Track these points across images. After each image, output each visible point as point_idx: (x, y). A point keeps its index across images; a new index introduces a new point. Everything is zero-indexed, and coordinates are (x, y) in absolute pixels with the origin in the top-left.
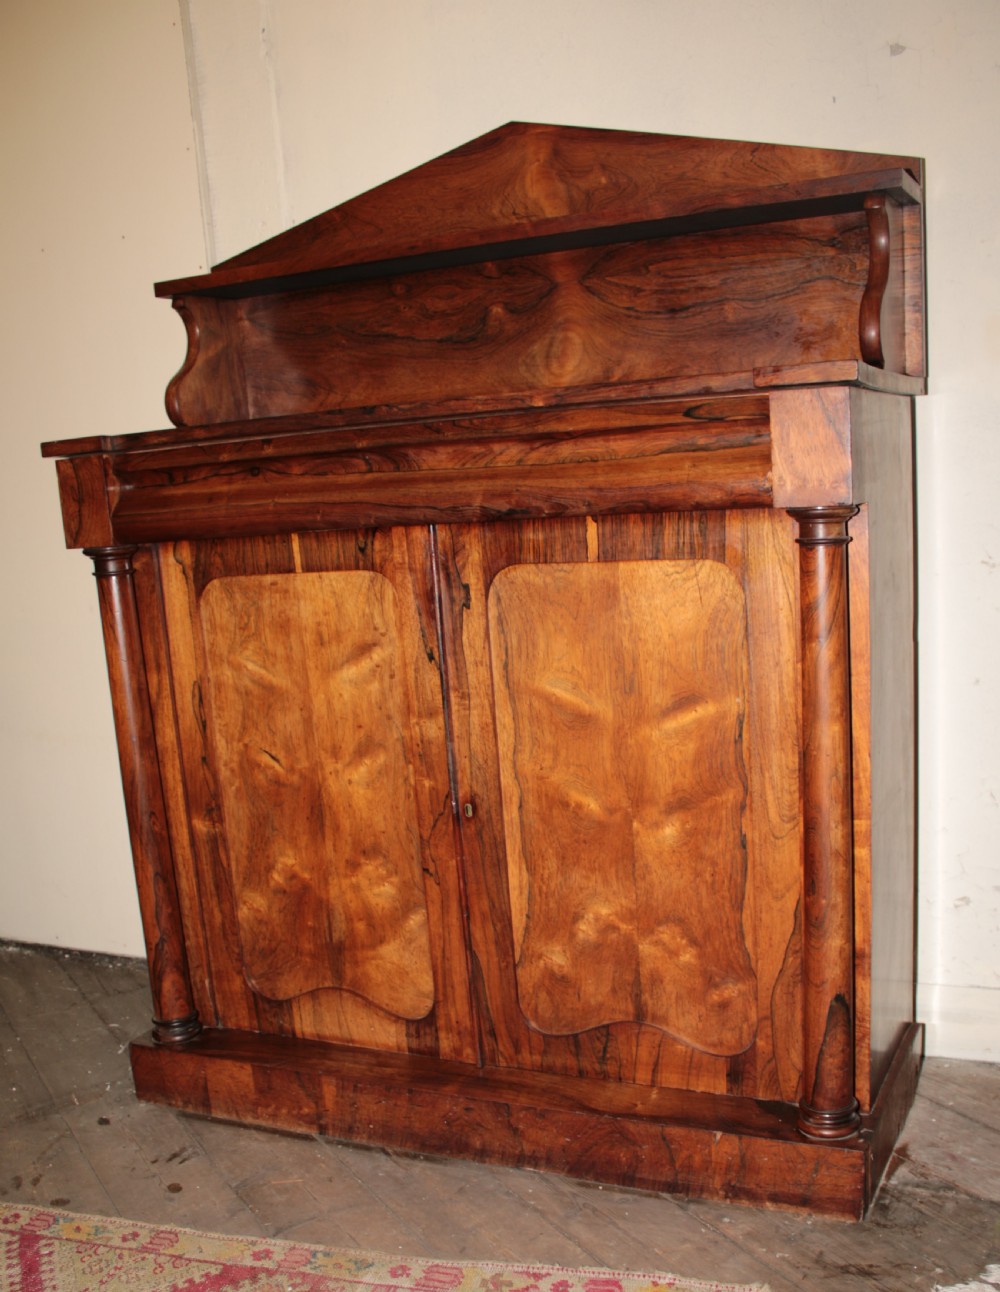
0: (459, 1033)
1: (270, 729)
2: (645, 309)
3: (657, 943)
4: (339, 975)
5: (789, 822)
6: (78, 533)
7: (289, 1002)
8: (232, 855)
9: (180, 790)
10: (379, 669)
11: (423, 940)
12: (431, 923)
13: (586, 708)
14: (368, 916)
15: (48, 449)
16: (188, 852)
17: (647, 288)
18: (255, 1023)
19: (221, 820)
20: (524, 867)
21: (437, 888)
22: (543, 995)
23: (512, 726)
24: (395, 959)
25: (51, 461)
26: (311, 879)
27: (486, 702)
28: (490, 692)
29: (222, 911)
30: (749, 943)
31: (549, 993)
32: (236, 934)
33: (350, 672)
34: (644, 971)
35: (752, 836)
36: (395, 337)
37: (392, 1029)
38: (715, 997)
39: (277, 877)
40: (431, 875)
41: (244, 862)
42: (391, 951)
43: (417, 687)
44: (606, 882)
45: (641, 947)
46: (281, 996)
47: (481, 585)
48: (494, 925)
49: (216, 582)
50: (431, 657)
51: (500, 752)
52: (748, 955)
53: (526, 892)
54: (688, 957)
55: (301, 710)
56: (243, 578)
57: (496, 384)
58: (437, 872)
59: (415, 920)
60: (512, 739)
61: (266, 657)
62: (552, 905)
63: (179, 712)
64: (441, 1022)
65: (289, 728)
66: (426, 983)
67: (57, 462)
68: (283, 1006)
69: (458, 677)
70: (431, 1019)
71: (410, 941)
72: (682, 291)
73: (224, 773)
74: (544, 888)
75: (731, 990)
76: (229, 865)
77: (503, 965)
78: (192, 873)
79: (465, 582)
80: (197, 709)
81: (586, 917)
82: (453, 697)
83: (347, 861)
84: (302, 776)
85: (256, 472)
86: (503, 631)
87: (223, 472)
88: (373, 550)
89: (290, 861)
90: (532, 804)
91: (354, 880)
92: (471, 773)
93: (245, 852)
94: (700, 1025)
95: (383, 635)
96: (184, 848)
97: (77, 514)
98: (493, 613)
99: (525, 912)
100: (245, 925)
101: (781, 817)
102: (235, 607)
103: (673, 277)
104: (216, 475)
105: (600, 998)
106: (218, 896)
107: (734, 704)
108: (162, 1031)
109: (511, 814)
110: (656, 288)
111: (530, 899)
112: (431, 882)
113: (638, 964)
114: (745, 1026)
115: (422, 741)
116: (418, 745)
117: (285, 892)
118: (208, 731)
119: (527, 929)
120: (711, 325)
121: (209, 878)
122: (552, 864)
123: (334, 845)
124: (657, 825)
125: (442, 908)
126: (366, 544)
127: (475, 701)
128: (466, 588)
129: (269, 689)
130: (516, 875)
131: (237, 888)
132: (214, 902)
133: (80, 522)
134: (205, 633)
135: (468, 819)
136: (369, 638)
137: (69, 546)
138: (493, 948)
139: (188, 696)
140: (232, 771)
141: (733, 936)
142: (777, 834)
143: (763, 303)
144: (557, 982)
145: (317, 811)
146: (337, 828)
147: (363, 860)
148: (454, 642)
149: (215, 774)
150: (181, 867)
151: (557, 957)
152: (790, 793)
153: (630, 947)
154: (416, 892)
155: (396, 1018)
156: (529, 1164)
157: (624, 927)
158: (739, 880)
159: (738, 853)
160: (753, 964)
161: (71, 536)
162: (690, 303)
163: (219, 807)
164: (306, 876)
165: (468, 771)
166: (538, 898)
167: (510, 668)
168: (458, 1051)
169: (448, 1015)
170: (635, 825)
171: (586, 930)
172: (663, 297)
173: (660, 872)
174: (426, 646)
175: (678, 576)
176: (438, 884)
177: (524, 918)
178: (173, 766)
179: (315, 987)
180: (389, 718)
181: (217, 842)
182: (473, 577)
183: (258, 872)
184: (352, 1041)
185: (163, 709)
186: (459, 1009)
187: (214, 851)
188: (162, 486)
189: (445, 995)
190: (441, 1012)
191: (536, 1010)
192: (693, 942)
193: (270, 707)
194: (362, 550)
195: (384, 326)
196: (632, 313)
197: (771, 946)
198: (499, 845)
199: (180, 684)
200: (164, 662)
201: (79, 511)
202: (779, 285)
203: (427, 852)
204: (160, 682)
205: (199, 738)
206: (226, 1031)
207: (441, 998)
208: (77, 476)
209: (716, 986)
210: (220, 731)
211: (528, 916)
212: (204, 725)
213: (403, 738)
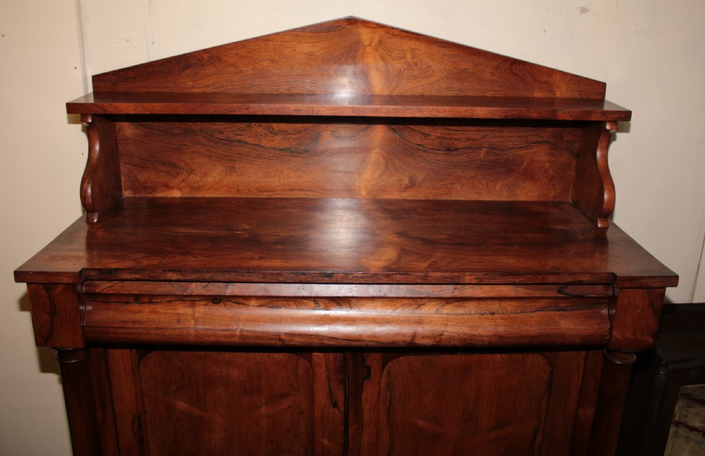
2: (431, 147)
10: (290, 409)
13: (440, 431)
17: (434, 134)
23: (388, 441)
27: (373, 430)
28: (376, 425)
33: (267, 410)
36: (246, 143)
47: (379, 367)
50: (335, 405)
61: (197, 400)
65: (213, 442)
67: (28, 285)
69: (356, 418)
72: (456, 139)
79: (368, 365)
82: (351, 428)
85: (217, 301)
86: (389, 390)
95: (296, 390)
97: (48, 322)
98: (384, 381)
102: (171, 368)
103: (451, 130)
104: (180, 300)
107: (532, 425)
110: (439, 135)
120: (472, 161)
127: (366, 430)
128: (369, 368)
129: (199, 420)
134: (144, 383)
136: (285, 391)
143: (506, 152)
148: (355, 397)
162: (460, 146)
167: (391, 411)
172: (443, 141)
174: (331, 399)
175: (511, 360)
180: (296, 436)
182: (374, 362)
188: (129, 303)
193: (198, 429)
196: (421, 148)
202: (517, 143)
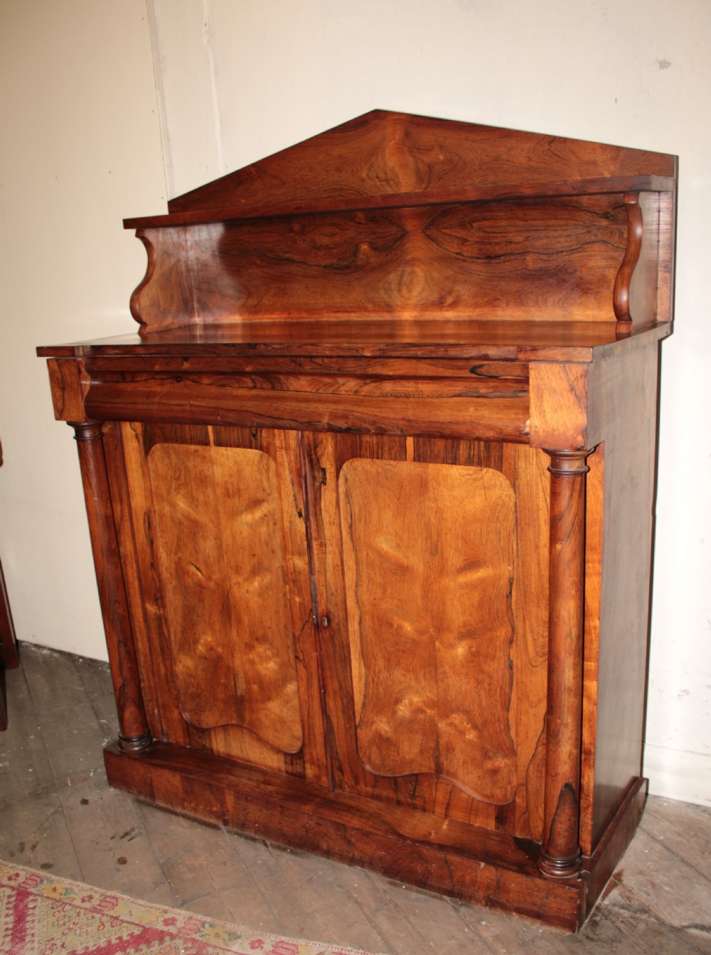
0: (319, 766)
1: (195, 550)
2: (469, 254)
3: (451, 724)
4: (241, 717)
5: (541, 657)
6: (62, 410)
7: (209, 730)
8: (171, 629)
9: (136, 584)
10: (266, 518)
11: (296, 702)
12: (301, 692)
13: (405, 562)
14: (260, 680)
15: (41, 351)
16: (142, 624)
17: (471, 239)
18: (187, 740)
19: (164, 607)
20: (362, 663)
21: (303, 669)
22: (374, 749)
23: (355, 567)
24: (278, 712)
25: (44, 359)
26: (223, 652)
27: (337, 550)
28: (339, 543)
29: (165, 666)
30: (513, 733)
31: (378, 748)
32: (174, 682)
33: (248, 518)
34: (442, 742)
35: (517, 663)
36: (293, 261)
37: (275, 757)
38: (489, 765)
39: (201, 648)
40: (301, 661)
41: (179, 635)
42: (274, 706)
43: (291, 533)
44: (417, 679)
45: (440, 725)
46: (204, 726)
47: (333, 470)
48: (342, 699)
49: (158, 446)
50: (300, 515)
51: (347, 585)
52: (512, 741)
53: (363, 679)
54: (471, 736)
55: (216, 539)
56: (176, 445)
57: (363, 301)
58: (304, 659)
59: (291, 688)
60: (355, 577)
61: (193, 500)
62: (381, 690)
63: (136, 531)
64: (307, 757)
65: (207, 550)
66: (297, 730)
67: (48, 360)
68: (205, 732)
69: (318, 531)
70: (300, 755)
71: (287, 702)
72: (496, 244)
73: (166, 575)
74: (376, 679)
75: (500, 762)
76: (169, 636)
77: (348, 726)
78: (145, 640)
79: (323, 466)
80: (147, 531)
81: (403, 701)
82: (315, 544)
83: (246, 644)
84: (217, 584)
85: (179, 379)
86: (349, 502)
87: (157, 377)
88: (261, 436)
89: (209, 639)
90: (368, 622)
91: (251, 656)
92: (327, 597)
93: (179, 628)
94: (479, 782)
95: (269, 495)
96: (140, 622)
97: (61, 397)
98: (342, 489)
99: (363, 693)
100: (181, 677)
101: (537, 652)
102: (171, 464)
103: (489, 233)
104: (153, 378)
105: (412, 756)
106: (163, 655)
107: (506, 570)
108: (124, 743)
109: (354, 627)
110: (477, 240)
111: (366, 685)
112: (300, 666)
113: (438, 737)
114: (509, 787)
115: (294, 571)
116: (292, 574)
117: (206, 658)
118: (154, 546)
119: (364, 704)
120: (516, 270)
121: (156, 643)
122: (381, 663)
123: (238, 632)
124: (452, 646)
125: (308, 683)
126: (256, 431)
127: (329, 549)
128: (324, 470)
129: (195, 523)
130: (357, 668)
131: (175, 652)
132: (160, 659)
133: (64, 403)
134: (152, 480)
135: (325, 628)
136: (260, 495)
137: (57, 419)
138: (340, 714)
139: (141, 521)
140: (171, 574)
141: (502, 727)
142: (534, 664)
143: (554, 257)
144: (383, 742)
145: (227, 609)
146: (239, 621)
147: (256, 644)
148: (315, 506)
149: (159, 575)
150: (138, 635)
151: (384, 726)
152: (543, 637)
153: (433, 724)
154: (291, 670)
155: (278, 751)
156: (358, 864)
157: (429, 711)
158: (507, 690)
159: (507, 672)
160: (515, 748)
161: (58, 412)
162: (501, 252)
163: (162, 598)
164: (220, 650)
165: (325, 595)
166: (372, 685)
167: (353, 528)
168: (318, 778)
169: (311, 754)
170: (437, 643)
171: (403, 710)
172: (482, 247)
173: (453, 678)
174: (297, 507)
175: (469, 477)
176: (305, 667)
177: (362, 697)
178: (132, 567)
179: (226, 723)
180: (273, 552)
181: (162, 620)
182: (328, 463)
183: (189, 643)
184: (250, 761)
185: (124, 529)
186: (318, 750)
187: (160, 626)
188: (118, 382)
189: (309, 740)
190: (307, 751)
191: (369, 758)
192: (475, 727)
193: (195, 534)
194: (255, 436)
195: (287, 252)
196: (460, 257)
197: (527, 737)
198: (346, 647)
199: (136, 512)
200: (125, 497)
201: (63, 395)
202: (567, 244)
203: (298, 645)
204: (122, 510)
205: (148, 550)
206: (168, 744)
207: (307, 742)
208: (61, 372)
209: (490, 758)
210: (162, 546)
211: (365, 696)
212: (152, 542)
213: (282, 566)
